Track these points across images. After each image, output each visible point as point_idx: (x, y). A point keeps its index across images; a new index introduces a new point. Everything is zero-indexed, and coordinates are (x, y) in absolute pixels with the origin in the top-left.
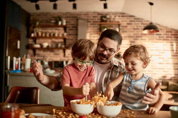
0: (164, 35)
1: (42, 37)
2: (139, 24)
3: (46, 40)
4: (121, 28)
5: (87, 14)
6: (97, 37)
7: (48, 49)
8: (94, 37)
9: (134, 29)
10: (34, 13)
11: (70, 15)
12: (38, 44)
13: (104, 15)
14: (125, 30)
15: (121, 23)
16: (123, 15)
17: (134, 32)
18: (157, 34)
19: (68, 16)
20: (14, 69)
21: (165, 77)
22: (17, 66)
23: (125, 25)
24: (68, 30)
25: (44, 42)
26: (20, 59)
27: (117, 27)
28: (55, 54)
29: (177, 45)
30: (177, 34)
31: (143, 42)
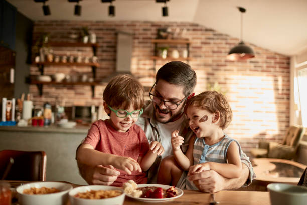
0: (263, 62)
1: (53, 63)
2: (222, 44)
3: (61, 69)
4: (190, 49)
5: (133, 24)
6: (151, 65)
7: (65, 84)
8: (145, 65)
9: (214, 52)
10: (41, 21)
11: (104, 25)
12: (47, 75)
13: (162, 27)
14: (198, 54)
15: (191, 41)
16: (195, 27)
17: (213, 56)
18: (251, 62)
19: (101, 27)
20: (4, 119)
21: (264, 134)
22: (8, 114)
23: (199, 45)
24: (99, 53)
25: (58, 72)
26: (13, 101)
27: (184, 47)
28: (77, 94)
29: (283, 81)
30: (285, 61)
31: (228, 75)
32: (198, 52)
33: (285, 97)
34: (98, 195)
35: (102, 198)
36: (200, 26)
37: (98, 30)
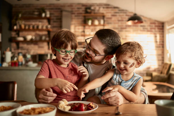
0: (148, 26)
1: (25, 30)
2: (123, 15)
3: (29, 33)
4: (105, 19)
5: (71, 5)
6: (82, 29)
7: (32, 42)
8: (79, 29)
9: (119, 21)
10: (16, 5)
11: (54, 6)
12: (22, 37)
13: (88, 7)
15: (105, 14)
16: (107, 6)
17: (118, 23)
18: (141, 26)
19: (52, 7)
21: (149, 68)
23: (110, 16)
24: (52, 22)
25: (28, 35)
27: (101, 18)
28: (39, 47)
29: (160, 37)
30: (161, 25)
31: (128, 34)
32: (110, 21)
33: (161, 46)
34: (37, 111)
35: (40, 113)
36: (110, 5)
37: (50, 9)
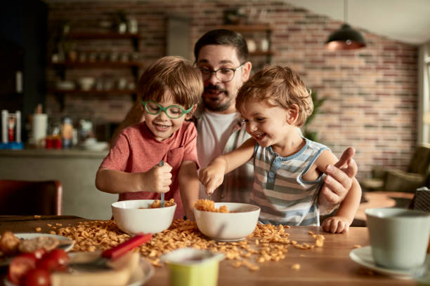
0: (378, 56)
1: (77, 65)
2: (317, 29)
4: (273, 39)
5: (189, 5)
7: (95, 94)
9: (306, 42)
10: (58, 4)
11: (149, 7)
12: (70, 80)
13: (232, 8)
14: (284, 45)
15: (273, 26)
16: (278, 7)
17: (304, 49)
18: (361, 56)
19: (143, 10)
20: (5, 140)
22: (11, 133)
23: (284, 32)
24: (142, 45)
26: (18, 115)
27: (263, 36)
28: (112, 107)
30: (411, 53)
32: (284, 43)
33: (411, 105)
36: (286, 4)
37: (139, 14)
